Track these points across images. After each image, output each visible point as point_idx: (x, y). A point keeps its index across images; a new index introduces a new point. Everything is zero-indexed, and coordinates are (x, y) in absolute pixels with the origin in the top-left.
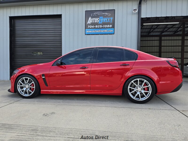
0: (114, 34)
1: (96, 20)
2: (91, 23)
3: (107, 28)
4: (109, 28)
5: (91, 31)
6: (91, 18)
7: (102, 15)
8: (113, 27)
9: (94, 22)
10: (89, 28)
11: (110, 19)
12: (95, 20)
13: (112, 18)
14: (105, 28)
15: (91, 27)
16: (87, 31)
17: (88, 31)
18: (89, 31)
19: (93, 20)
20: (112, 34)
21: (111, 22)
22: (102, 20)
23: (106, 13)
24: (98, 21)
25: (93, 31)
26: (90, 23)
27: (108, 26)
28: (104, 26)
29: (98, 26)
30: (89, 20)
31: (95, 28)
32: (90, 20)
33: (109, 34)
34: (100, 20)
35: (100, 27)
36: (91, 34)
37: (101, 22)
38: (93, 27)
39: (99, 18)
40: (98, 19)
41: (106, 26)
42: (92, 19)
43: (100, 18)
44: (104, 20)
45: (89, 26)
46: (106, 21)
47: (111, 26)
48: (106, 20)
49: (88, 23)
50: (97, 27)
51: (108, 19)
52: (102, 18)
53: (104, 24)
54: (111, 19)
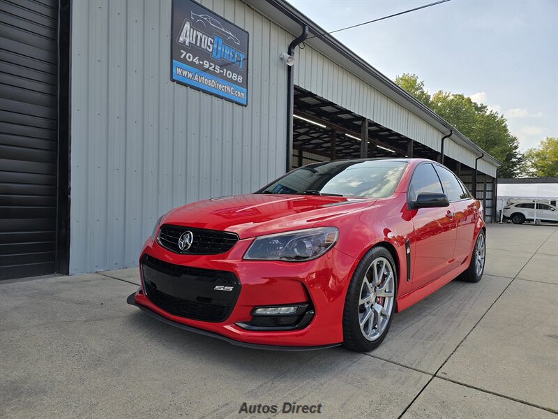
0: (245, 106)
1: (206, 42)
2: (190, 43)
3: (231, 80)
4: (236, 83)
5: (190, 75)
6: (191, 27)
7: (221, 35)
8: (245, 84)
10: (184, 61)
11: (238, 55)
12: (201, 39)
13: (243, 57)
14: (226, 78)
15: (189, 57)
16: (179, 71)
17: (181, 72)
18: (185, 73)
19: (197, 36)
20: (242, 105)
21: (241, 67)
22: (220, 48)
24: (209, 47)
25: (198, 78)
26: (187, 43)
27: (235, 77)
28: (225, 70)
29: (210, 66)
30: (184, 31)
31: (200, 67)
32: (188, 33)
33: (236, 103)
34: (215, 46)
35: (214, 68)
36: (192, 87)
37: (219, 56)
38: (196, 61)
39: (213, 38)
40: (211, 43)
41: (229, 74)
42: (195, 31)
43: (216, 39)
44: (226, 51)
45: (185, 53)
46: (231, 58)
47: (240, 79)
48: (229, 55)
49: (181, 39)
50: (208, 65)
51: (234, 55)
52: (221, 42)
53: (224, 64)
54: (240, 57)
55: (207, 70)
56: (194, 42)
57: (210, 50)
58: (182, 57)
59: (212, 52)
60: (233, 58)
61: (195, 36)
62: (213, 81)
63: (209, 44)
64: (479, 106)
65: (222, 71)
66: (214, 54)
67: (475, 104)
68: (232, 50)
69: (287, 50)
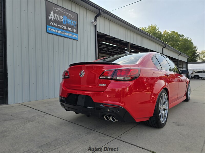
0: (77, 40)
1: (60, 18)
2: (53, 19)
3: (71, 31)
4: (73, 32)
5: (54, 30)
6: (53, 13)
7: (66, 15)
8: (77, 32)
9: (57, 19)
10: (52, 25)
11: (73, 22)
12: (58, 17)
13: (75, 23)
14: (69, 31)
15: (53, 24)
16: (49, 29)
18: (52, 30)
19: (56, 16)
20: (76, 40)
21: (75, 26)
22: (66, 20)
23: (70, 14)
24: (61, 20)
25: (57, 31)
26: (52, 19)
27: (72, 30)
28: (68, 28)
29: (62, 27)
30: (51, 15)
31: (58, 27)
32: (53, 15)
33: (74, 39)
34: (64, 19)
35: (64, 27)
36: (55, 35)
37: (65, 23)
38: (56, 25)
39: (63, 17)
40: (62, 18)
41: (70, 29)
42: (55, 14)
44: (68, 21)
45: (51, 23)
46: (70, 23)
47: (75, 31)
48: (70, 22)
49: (50, 18)
50: (61, 26)
51: (72, 22)
52: (66, 18)
53: (68, 26)
55: (61, 28)
56: (55, 18)
57: (62, 21)
58: (50, 24)
59: (63, 22)
60: (72, 23)
61: (55, 16)
62: (63, 32)
63: (61, 19)
64: (181, 35)
65: (67, 28)
66: (64, 22)
67: (179, 34)
68: (71, 20)
69: (94, 19)
